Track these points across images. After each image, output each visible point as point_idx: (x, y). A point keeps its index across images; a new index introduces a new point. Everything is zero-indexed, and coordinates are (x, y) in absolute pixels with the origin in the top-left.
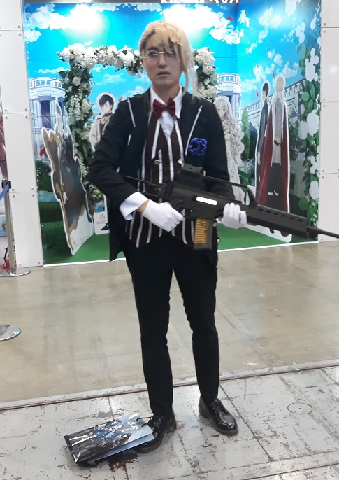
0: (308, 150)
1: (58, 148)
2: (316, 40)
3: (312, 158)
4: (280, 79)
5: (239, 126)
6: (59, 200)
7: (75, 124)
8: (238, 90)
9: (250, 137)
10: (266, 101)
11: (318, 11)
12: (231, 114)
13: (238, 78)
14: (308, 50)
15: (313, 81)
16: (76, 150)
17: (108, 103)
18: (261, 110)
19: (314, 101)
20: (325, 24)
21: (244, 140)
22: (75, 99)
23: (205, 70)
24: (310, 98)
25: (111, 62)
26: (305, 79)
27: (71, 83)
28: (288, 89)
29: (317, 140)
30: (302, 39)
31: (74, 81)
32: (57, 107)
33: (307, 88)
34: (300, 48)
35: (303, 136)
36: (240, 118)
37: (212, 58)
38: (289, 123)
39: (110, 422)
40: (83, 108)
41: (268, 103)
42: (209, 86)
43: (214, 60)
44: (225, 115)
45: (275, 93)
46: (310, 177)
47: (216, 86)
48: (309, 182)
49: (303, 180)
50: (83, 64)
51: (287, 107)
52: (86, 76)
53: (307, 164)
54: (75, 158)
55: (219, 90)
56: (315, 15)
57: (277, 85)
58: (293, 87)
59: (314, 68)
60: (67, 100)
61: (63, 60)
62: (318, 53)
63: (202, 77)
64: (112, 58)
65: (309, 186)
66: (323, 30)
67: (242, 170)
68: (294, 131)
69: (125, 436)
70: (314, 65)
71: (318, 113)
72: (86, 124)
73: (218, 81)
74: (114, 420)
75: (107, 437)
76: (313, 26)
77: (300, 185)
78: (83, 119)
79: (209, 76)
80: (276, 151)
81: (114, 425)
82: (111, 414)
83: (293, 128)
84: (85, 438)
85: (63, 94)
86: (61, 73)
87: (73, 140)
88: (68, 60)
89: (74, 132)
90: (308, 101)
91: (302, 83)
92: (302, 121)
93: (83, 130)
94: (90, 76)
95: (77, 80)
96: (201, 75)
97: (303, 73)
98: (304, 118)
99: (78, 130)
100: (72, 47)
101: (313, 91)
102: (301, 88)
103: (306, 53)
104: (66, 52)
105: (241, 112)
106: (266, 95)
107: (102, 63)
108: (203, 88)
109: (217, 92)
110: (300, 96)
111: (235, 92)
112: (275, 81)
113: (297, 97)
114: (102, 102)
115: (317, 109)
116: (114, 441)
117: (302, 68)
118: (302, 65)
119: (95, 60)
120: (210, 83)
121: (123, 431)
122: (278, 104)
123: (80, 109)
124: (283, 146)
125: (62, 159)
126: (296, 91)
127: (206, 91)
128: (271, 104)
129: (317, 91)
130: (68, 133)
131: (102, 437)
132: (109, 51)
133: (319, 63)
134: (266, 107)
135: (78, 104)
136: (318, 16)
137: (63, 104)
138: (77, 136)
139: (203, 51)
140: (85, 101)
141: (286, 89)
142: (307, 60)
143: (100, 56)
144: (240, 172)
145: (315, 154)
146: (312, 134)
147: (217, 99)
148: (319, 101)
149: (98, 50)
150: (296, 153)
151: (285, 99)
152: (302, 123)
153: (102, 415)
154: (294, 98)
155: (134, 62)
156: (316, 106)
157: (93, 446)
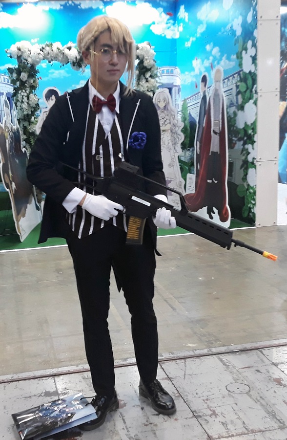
0: (245, 138)
1: (7, 141)
2: (252, 33)
3: (249, 147)
4: (218, 71)
5: (179, 117)
6: (8, 190)
7: (23, 118)
8: (178, 81)
9: (190, 127)
10: (204, 92)
11: (254, 4)
12: (171, 106)
13: (177, 71)
14: (245, 43)
15: (250, 72)
16: (24, 142)
17: (53, 96)
18: (200, 100)
19: (251, 91)
20: (261, 17)
21: (184, 130)
22: (22, 94)
23: (146, 64)
24: (247, 88)
25: (56, 58)
26: (242, 70)
27: (18, 79)
28: (226, 81)
29: (254, 129)
30: (239, 32)
31: (21, 77)
32: (6, 102)
33: (244, 79)
34: (237, 41)
35: (241, 125)
36: (180, 109)
37: (152, 52)
38: (227, 113)
39: (55, 401)
40: (30, 102)
41: (207, 94)
42: (149, 79)
43: (155, 53)
44: (165, 106)
45: (214, 85)
46: (247, 165)
47: (157, 79)
48: (246, 170)
49: (241, 168)
50: (30, 60)
51: (225, 98)
52: (32, 71)
53: (244, 152)
54: (23, 150)
55: (160, 83)
56: (252, 8)
57: (215, 76)
58: (231, 78)
59: (250, 60)
60: (15, 94)
61: (11, 57)
62: (254, 45)
63: (144, 70)
64: (57, 54)
65: (247, 174)
66: (259, 23)
67: (183, 159)
68: (232, 120)
69: (69, 415)
70: (251, 56)
71: (255, 103)
72: (33, 117)
73: (159, 74)
74: (59, 400)
75: (52, 415)
76: (249, 19)
77: (238, 173)
78: (30, 113)
79: (149, 70)
80: (215, 140)
81: (60, 404)
82: (56, 393)
83: (231, 118)
84: (31, 416)
85: (10, 89)
86: (9, 69)
87: (21, 132)
88: (16, 57)
89: (22, 125)
90: (245, 91)
91: (239, 75)
92: (240, 111)
93: (30, 123)
94: (37, 72)
95: (24, 76)
96: (142, 69)
97: (240, 65)
98: (242, 108)
99: (26, 124)
100: (19, 44)
101: (250, 82)
102: (239, 79)
103: (243, 46)
104: (13, 49)
105: (180, 103)
106: (205, 86)
107: (47, 59)
108: (144, 81)
109: (158, 85)
110: (237, 87)
111: (174, 84)
112: (213, 73)
113: (235, 88)
114: (48, 97)
115: (254, 99)
116: (59, 419)
117: (239, 60)
118: (239, 57)
119: (41, 57)
120: (151, 76)
121: (67, 410)
122: (216, 95)
123: (28, 103)
124: (222, 135)
125: (10, 150)
126: (234, 82)
127: (147, 84)
128: (210, 95)
129: (254, 82)
130: (16, 126)
131: (47, 415)
132: (55, 48)
133: (256, 55)
134: (204, 98)
135: (25, 99)
136: (254, 9)
137: (11, 99)
138: (25, 128)
139: (144, 45)
140: (32, 96)
141: (224, 80)
142: (244, 52)
143: (45, 52)
144: (180, 161)
145: (253, 142)
146: (249, 123)
147: (157, 91)
148: (256, 91)
149: (44, 46)
150: (234, 142)
151: (223, 90)
152: (240, 113)
153: (48, 394)
154: (231, 89)
155: (78, 57)
156: (253, 97)
157: (40, 424)
